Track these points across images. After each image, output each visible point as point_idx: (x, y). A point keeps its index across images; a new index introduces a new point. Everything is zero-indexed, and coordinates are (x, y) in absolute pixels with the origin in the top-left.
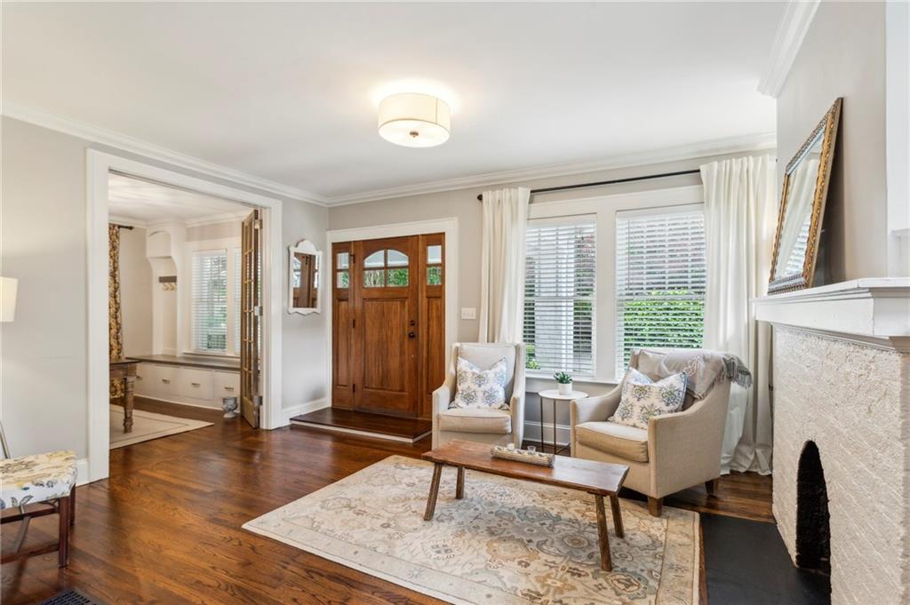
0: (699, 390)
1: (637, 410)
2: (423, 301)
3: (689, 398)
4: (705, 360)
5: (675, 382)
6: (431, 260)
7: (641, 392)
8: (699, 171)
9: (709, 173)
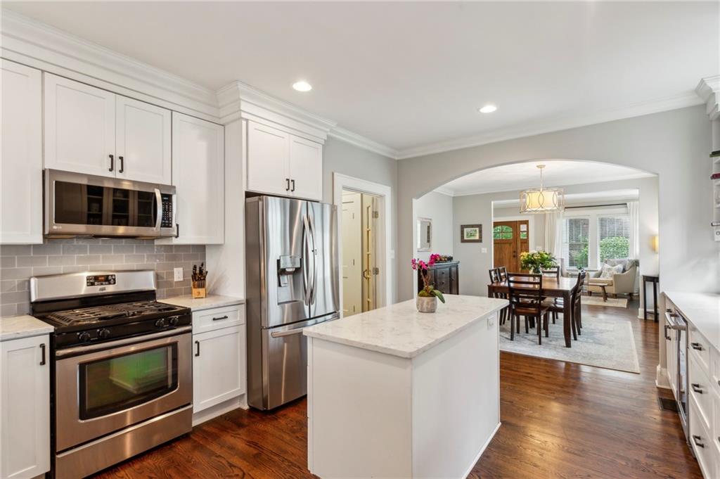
0: (627, 269)
1: (608, 274)
2: (519, 244)
3: (624, 270)
4: (629, 260)
5: (620, 267)
6: (522, 230)
7: (609, 269)
8: (626, 204)
9: (630, 204)
